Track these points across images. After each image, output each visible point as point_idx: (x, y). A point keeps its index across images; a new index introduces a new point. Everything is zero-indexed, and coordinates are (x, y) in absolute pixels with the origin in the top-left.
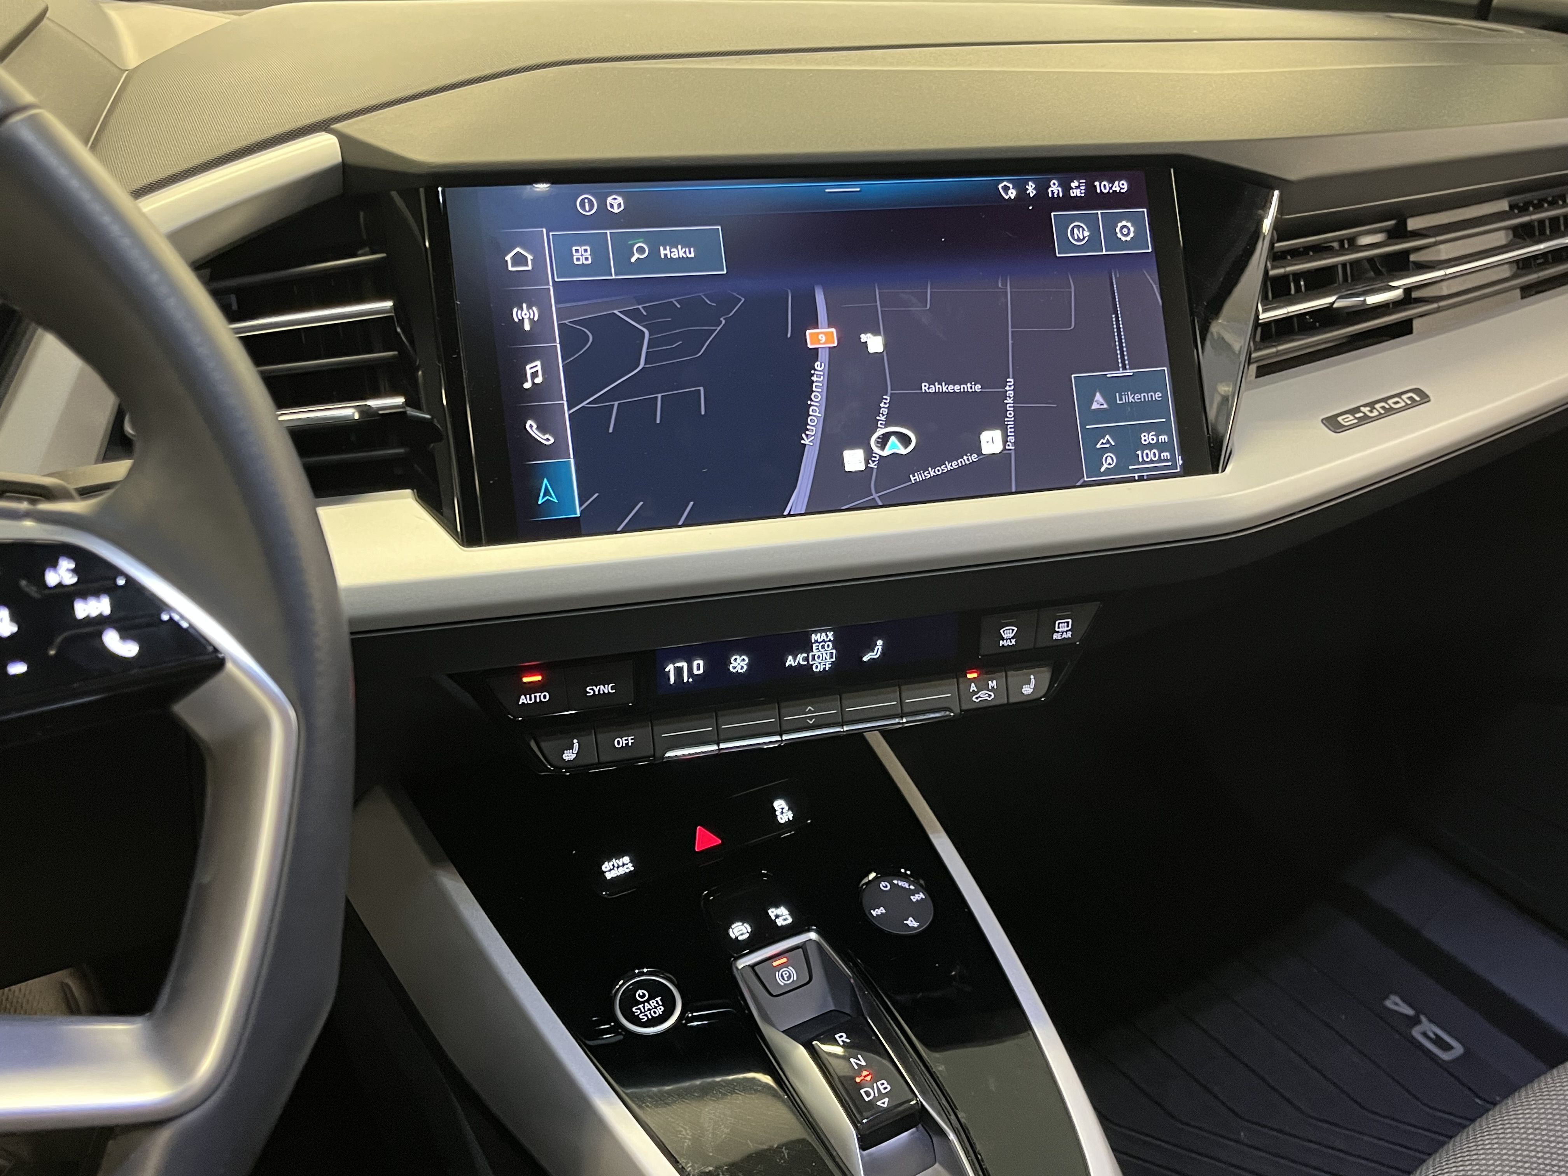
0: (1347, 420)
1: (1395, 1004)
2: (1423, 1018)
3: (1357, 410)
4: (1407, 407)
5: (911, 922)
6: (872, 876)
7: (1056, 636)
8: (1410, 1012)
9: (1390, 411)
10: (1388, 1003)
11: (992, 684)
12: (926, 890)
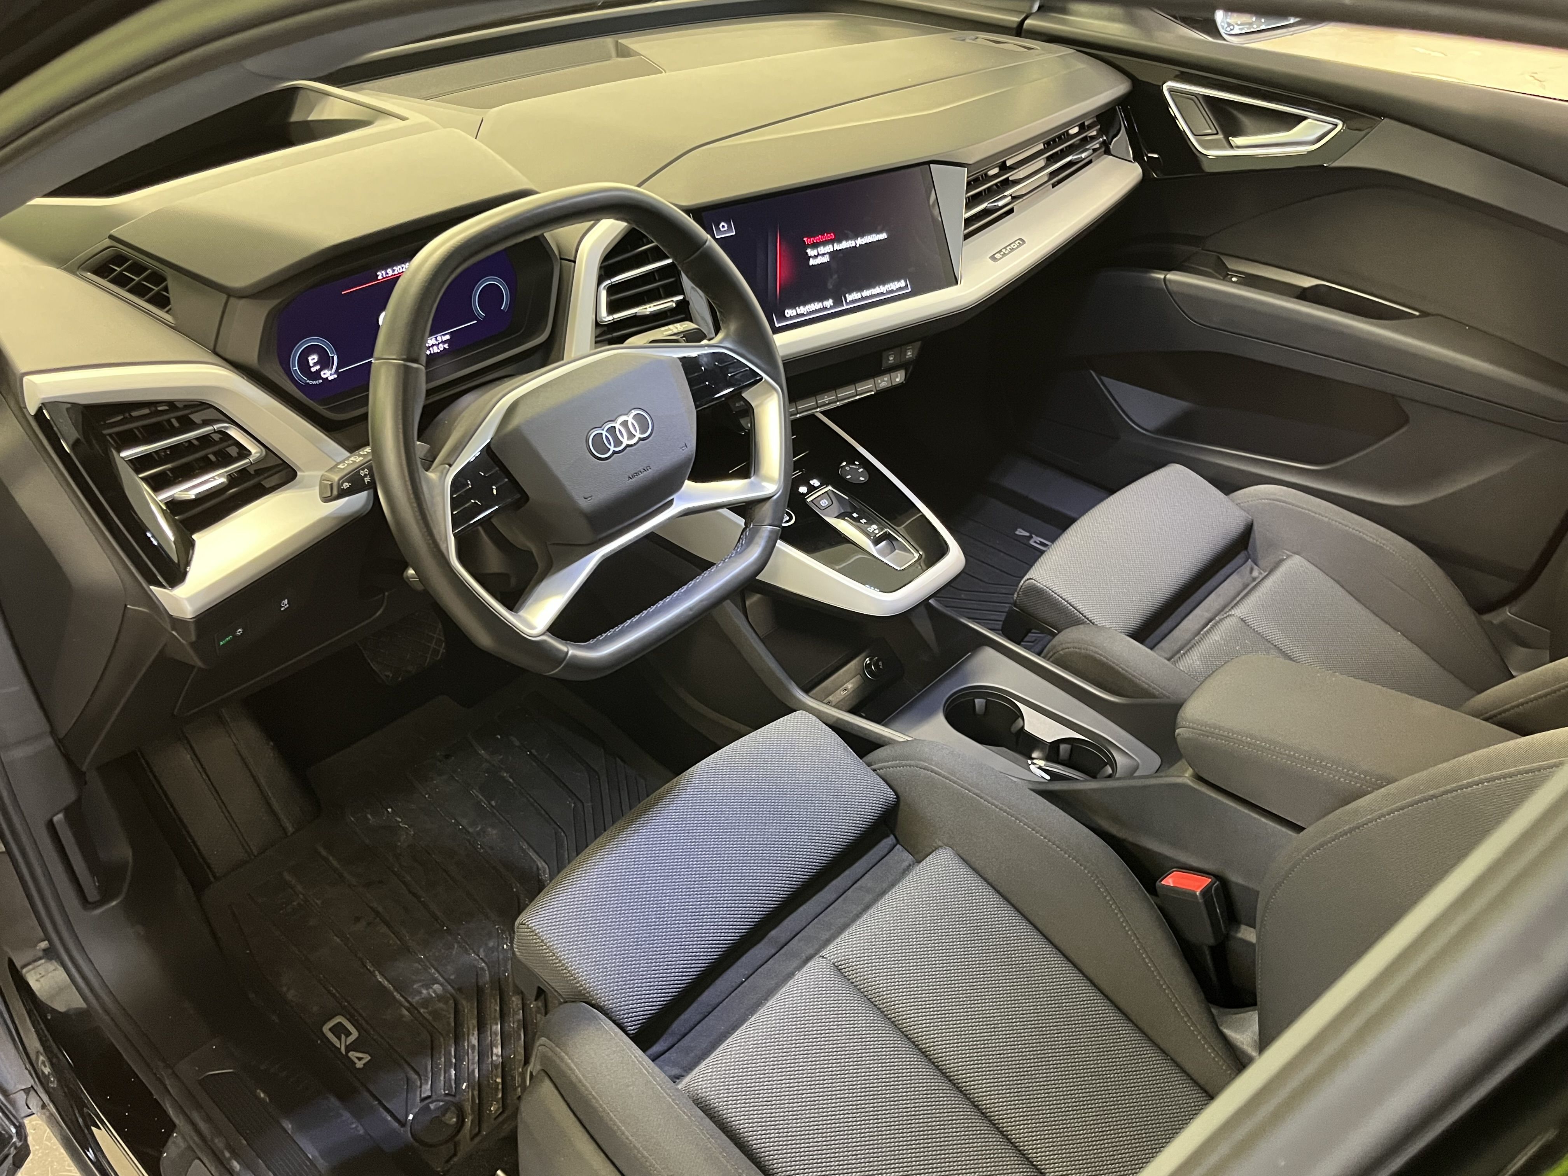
0: (998, 256)
1: (1020, 532)
2: (1034, 536)
3: (1000, 251)
4: (1018, 247)
5: (862, 479)
6: (844, 464)
7: (907, 357)
8: (1028, 534)
9: (1012, 250)
10: (1017, 533)
11: (886, 379)
12: (863, 468)
